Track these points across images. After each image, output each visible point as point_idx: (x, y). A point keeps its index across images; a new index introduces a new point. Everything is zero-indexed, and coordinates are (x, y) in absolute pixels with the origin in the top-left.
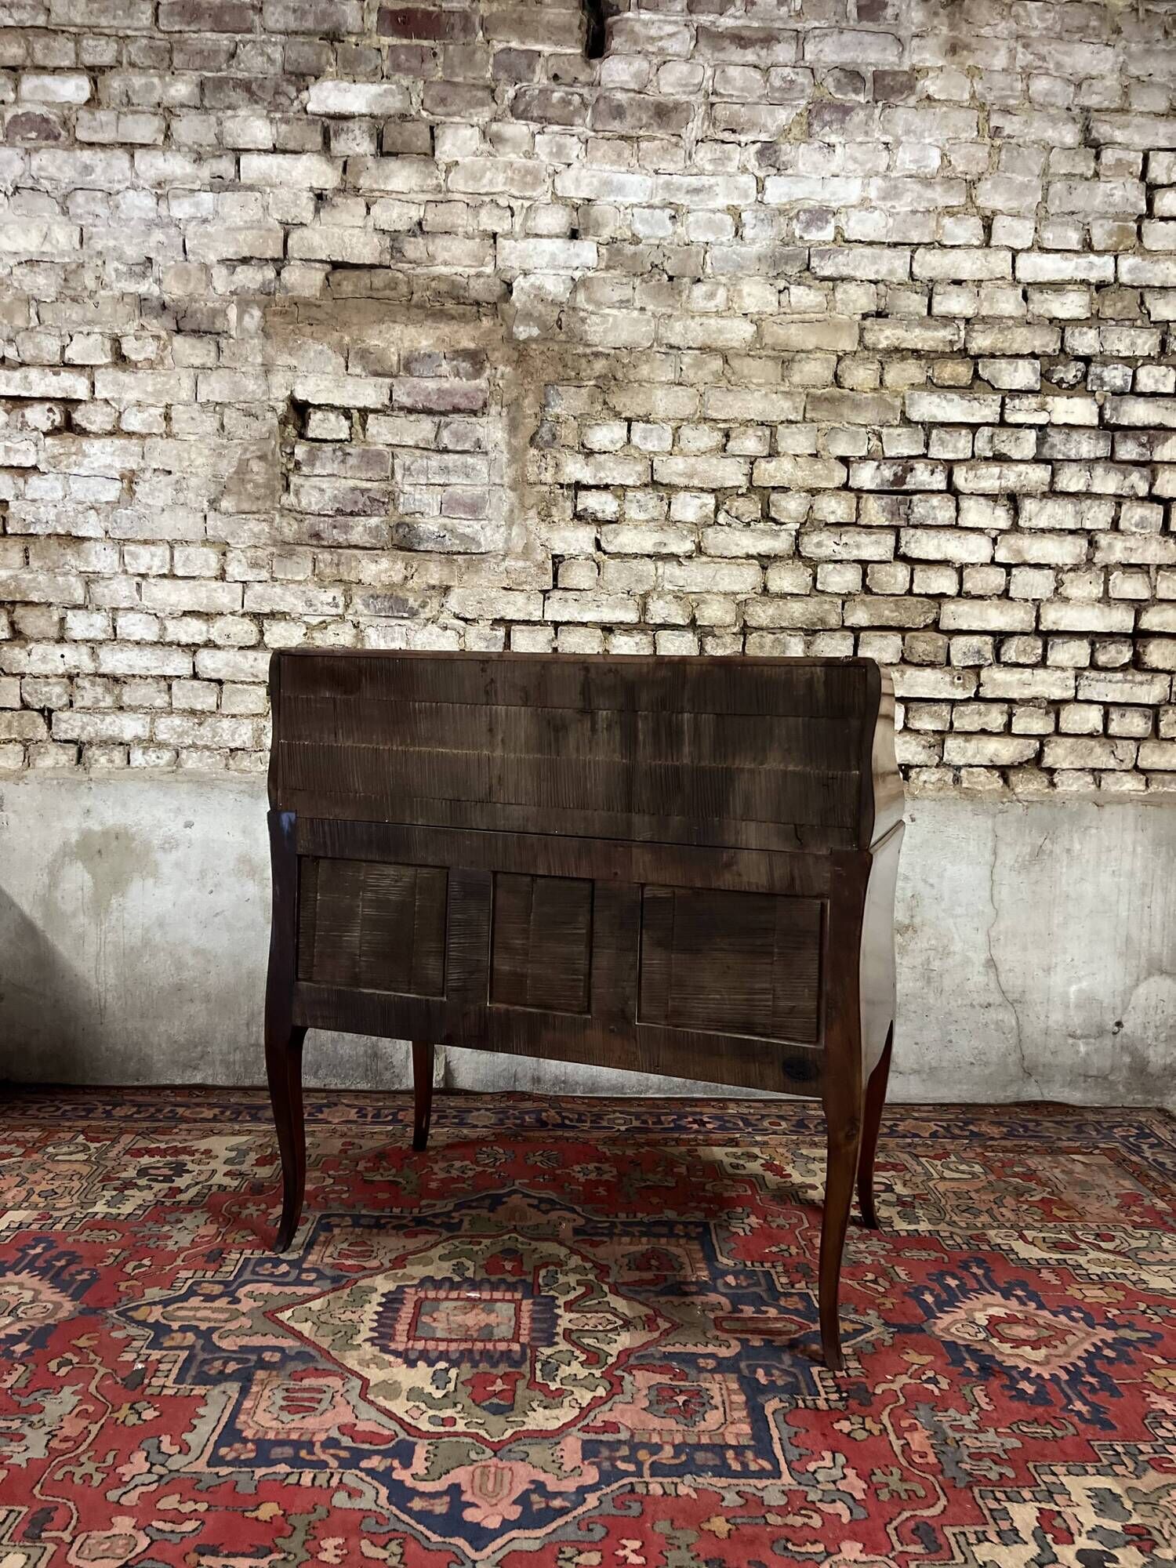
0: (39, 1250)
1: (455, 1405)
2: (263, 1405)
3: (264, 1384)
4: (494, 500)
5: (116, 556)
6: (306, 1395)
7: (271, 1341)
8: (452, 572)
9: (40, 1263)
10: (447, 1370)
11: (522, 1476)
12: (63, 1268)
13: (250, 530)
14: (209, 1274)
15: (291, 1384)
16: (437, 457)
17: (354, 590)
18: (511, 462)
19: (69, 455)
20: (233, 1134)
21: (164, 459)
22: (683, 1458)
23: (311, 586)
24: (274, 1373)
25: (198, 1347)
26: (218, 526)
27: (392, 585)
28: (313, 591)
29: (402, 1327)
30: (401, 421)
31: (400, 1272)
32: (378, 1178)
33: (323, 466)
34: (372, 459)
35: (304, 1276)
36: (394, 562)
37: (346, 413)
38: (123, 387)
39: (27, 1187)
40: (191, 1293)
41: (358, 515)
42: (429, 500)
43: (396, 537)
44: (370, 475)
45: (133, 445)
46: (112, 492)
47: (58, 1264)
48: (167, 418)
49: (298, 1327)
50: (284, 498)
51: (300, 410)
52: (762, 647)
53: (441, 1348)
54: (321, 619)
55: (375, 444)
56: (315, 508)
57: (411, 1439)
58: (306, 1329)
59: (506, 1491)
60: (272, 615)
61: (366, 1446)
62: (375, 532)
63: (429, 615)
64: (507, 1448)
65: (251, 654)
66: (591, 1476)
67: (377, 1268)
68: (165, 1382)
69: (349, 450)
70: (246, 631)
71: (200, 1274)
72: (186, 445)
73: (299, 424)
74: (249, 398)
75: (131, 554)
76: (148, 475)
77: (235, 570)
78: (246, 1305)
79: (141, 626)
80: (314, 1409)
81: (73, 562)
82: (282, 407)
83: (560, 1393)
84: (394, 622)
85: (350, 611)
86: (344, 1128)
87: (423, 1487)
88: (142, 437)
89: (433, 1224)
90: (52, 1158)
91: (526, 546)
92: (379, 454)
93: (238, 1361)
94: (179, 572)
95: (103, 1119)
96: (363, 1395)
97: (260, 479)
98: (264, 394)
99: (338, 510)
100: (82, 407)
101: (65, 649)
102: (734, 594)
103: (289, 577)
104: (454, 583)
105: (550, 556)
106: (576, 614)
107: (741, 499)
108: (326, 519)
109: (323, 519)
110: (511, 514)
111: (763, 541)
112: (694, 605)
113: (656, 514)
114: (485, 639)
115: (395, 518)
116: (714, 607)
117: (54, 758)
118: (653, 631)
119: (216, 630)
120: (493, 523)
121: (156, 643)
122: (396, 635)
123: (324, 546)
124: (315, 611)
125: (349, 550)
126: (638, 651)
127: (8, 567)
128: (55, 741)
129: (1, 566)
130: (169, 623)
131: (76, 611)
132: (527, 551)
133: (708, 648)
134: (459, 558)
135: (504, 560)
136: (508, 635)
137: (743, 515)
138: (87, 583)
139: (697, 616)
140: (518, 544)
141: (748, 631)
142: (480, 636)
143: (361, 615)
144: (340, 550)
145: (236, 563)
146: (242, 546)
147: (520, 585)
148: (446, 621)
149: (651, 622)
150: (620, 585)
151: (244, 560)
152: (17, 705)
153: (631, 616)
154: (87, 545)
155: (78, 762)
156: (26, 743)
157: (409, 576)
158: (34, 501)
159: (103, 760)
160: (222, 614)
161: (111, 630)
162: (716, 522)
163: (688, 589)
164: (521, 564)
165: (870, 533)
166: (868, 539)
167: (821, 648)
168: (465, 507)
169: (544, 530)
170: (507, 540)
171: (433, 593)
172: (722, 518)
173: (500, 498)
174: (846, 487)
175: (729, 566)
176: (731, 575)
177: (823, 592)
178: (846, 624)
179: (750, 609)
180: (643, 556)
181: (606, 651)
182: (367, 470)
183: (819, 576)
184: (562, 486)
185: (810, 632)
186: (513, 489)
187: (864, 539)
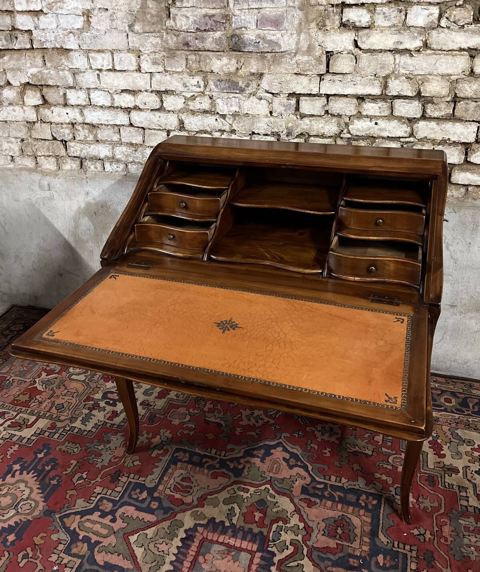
0: (42, 455)
4: (289, 17)
5: (86, 59)
8: (264, 64)
9: (40, 466)
12: (49, 471)
13: (151, 42)
14: (109, 492)
17: (209, 77)
21: (103, 2)
23: (185, 75)
25: (87, 557)
26: (134, 41)
27: (230, 73)
28: (187, 78)
29: (187, 563)
31: (200, 510)
33: (188, 2)
35: (152, 504)
36: (230, 59)
39: (53, 399)
40: (96, 508)
41: (208, 31)
42: (250, 19)
43: (231, 43)
44: (214, 5)
46: (79, 22)
47: (47, 469)
49: (136, 550)
50: (167, 22)
52: (467, 110)
54: (192, 94)
56: (184, 28)
58: (139, 553)
60: (166, 92)
62: (218, 41)
63: (251, 91)
65: (157, 114)
67: (190, 504)
70: (153, 101)
75: (93, 58)
76: (96, 12)
77: (146, 66)
78: (118, 524)
79: (102, 97)
81: (66, 64)
84: (231, 95)
85: (208, 89)
89: (229, 468)
91: (309, 47)
94: (118, 68)
97: (153, 12)
99: (197, 29)
101: (68, 110)
102: (449, 75)
103: (174, 70)
104: (266, 71)
105: (324, 52)
106: (340, 90)
107: (459, 9)
108: (191, 34)
109: (189, 34)
110: (300, 26)
111: (473, 39)
112: (420, 82)
113: (396, 22)
114: (284, 106)
115: (230, 31)
116: (434, 85)
117: (70, 165)
118: (391, 99)
119: (139, 100)
120: (289, 32)
121: (110, 107)
122: (233, 103)
123: (191, 51)
124: (189, 90)
125: (205, 53)
126: (380, 112)
127: (36, 66)
128: (69, 156)
129: (33, 66)
130: (116, 97)
131: (70, 90)
132: (310, 50)
133: (428, 111)
134: (269, 56)
135: (295, 56)
136: (298, 102)
137: (459, 20)
138: (74, 74)
139: (422, 90)
140: (304, 45)
141: (457, 100)
142: (281, 104)
143: (213, 91)
144: (200, 52)
145: (146, 62)
146: (148, 52)
147: (305, 71)
148: (261, 95)
149: (390, 94)
150: (369, 70)
151: (149, 60)
152: (50, 138)
153: (376, 91)
154: (71, 53)
155: (81, 167)
156: (57, 157)
157: (239, 68)
158: (43, 30)
159: (92, 167)
160: (141, 91)
161: (88, 100)
162: (439, 26)
163: (416, 73)
164: (306, 58)
168: (271, 22)
169: (321, 36)
170: (298, 43)
171: (253, 78)
172: (444, 23)
173: (293, 16)
175: (446, 56)
176: (448, 62)
179: (460, 86)
180: (385, 51)
181: (360, 112)
182: (212, 2)
184: (333, 5)
186: (301, 9)
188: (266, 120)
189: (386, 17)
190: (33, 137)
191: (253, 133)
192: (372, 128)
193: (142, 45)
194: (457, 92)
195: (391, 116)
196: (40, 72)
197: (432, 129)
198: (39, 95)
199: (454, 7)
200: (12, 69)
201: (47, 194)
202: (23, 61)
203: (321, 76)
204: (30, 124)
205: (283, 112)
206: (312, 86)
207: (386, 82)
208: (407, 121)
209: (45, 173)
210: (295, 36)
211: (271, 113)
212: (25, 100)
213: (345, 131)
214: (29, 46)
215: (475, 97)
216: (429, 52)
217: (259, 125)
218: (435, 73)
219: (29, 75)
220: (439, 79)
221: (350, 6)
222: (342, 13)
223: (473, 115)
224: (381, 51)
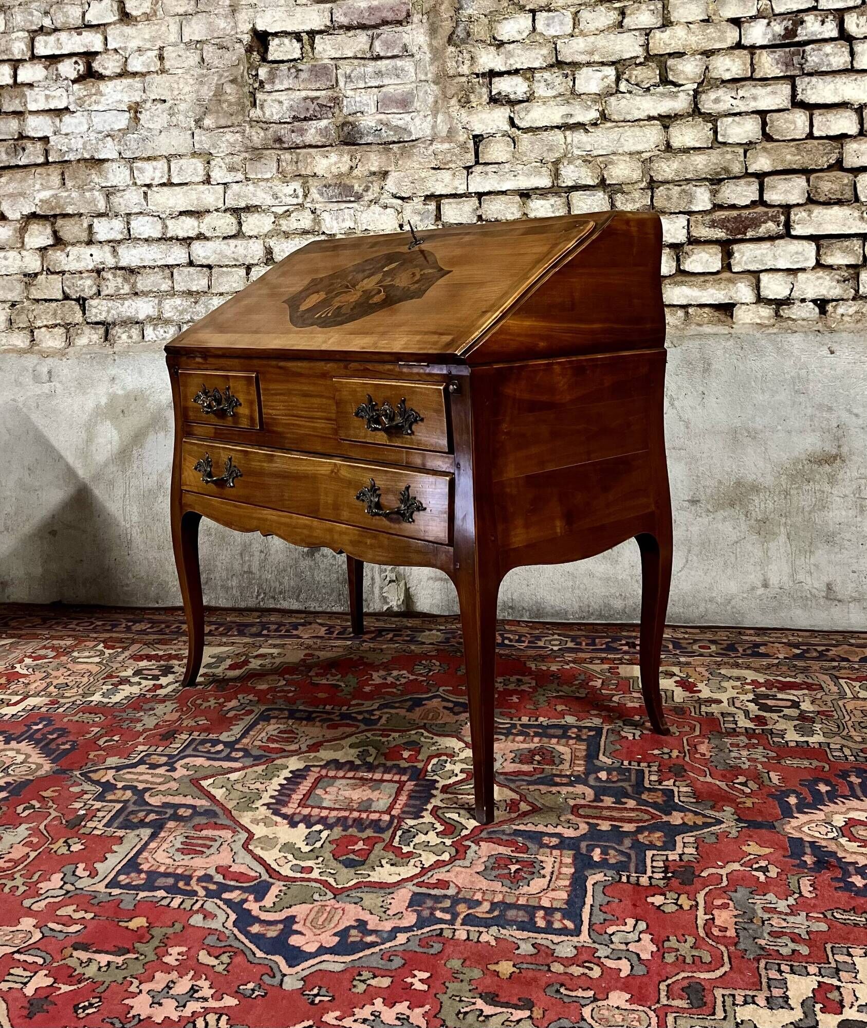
0: (40, 726)
1: (317, 858)
2: (165, 846)
3: (171, 831)
4: (421, 94)
5: (128, 172)
6: (200, 842)
7: (189, 801)
8: (388, 159)
9: (38, 736)
10: (321, 831)
11: (351, 914)
12: (54, 739)
13: (227, 141)
14: (161, 749)
15: (192, 833)
16: (373, 63)
17: (311, 182)
18: (434, 59)
19: (90, 96)
20: (219, 645)
21: (160, 90)
22: (496, 913)
23: (276, 182)
24: (183, 824)
25: (132, 801)
26: (203, 141)
27: (340, 175)
28: (278, 186)
29: (297, 797)
30: (342, 38)
31: (313, 755)
32: (324, 682)
33: (281, 83)
34: (320, 72)
35: (233, 754)
37: (297, 36)
38: (127, 37)
39: (48, 680)
40: (140, 762)
41: (311, 119)
42: (367, 100)
43: (342, 134)
44: (318, 85)
45: (137, 83)
46: (123, 121)
47: (51, 737)
48: (161, 58)
49: (213, 791)
50: (251, 112)
51: (261, 39)
52: (669, 198)
53: (322, 815)
54: (286, 208)
55: (322, 59)
56: (276, 118)
57: (271, 880)
58: (219, 793)
59: (332, 925)
60: (248, 209)
61: (232, 883)
62: (324, 132)
63: (371, 197)
64: (346, 894)
65: (232, 242)
66: (410, 919)
67: (296, 751)
68: (97, 827)
69: (300, 67)
70: (227, 223)
71: (153, 748)
72: (176, 78)
73: (262, 50)
74: (221, 34)
75: (139, 169)
76: (148, 105)
77: (218, 175)
78: (180, 772)
79: (149, 226)
80: (203, 852)
81: (97, 180)
82: (247, 38)
83: (410, 855)
84: (343, 206)
85: (308, 200)
86: (310, 642)
87: (264, 916)
88: (143, 75)
89: (355, 719)
90: (74, 661)
91: (450, 131)
92: (325, 67)
93: (157, 813)
94: (175, 180)
95: (122, 632)
96: (245, 846)
97: (232, 99)
98: (232, 29)
99: (294, 117)
100: (99, 57)
101: (94, 249)
102: (639, 153)
103: (259, 176)
104: (391, 168)
105: (471, 137)
106: (496, 185)
107: (640, 68)
108: (286, 125)
109: (283, 126)
110: (435, 105)
111: (663, 103)
112: (602, 166)
113: (562, 90)
114: (419, 213)
115: (340, 119)
116: (622, 167)
117: (89, 337)
118: (566, 193)
119: (206, 225)
120: (422, 113)
121: (160, 239)
122: (346, 217)
123: (285, 149)
124: (281, 202)
125: (305, 150)
126: (553, 212)
127: (51, 188)
128: (88, 323)
129: (44, 188)
130: (169, 223)
131: (100, 218)
132: (450, 135)
133: (618, 204)
134: (395, 146)
135: (431, 144)
136: (438, 208)
137: (643, 82)
138: (107, 196)
139: (605, 176)
140: (443, 129)
141: (655, 185)
142: (415, 211)
143: (317, 202)
144: (298, 151)
145: (218, 169)
146: (222, 155)
147: (445, 164)
148: (386, 201)
149: (564, 185)
150: (533, 155)
151: (224, 166)
152: (60, 297)
153: (545, 181)
154: (106, 165)
155: (106, 339)
156: (67, 326)
157: (354, 166)
158: (67, 134)
159: (124, 336)
160: (209, 211)
161: (126, 231)
162: (618, 91)
163: (595, 153)
164: (446, 146)
165: (766, 85)
166: (764, 91)
167: (727, 195)
168: (397, 103)
169: (464, 115)
170: (434, 127)
171: (374, 178)
172: (623, 86)
173: (426, 92)
174: (739, 46)
175: (632, 129)
176: (635, 136)
177: (725, 144)
178: (750, 171)
179: (655, 165)
180: (552, 128)
181: (525, 214)
182: (316, 81)
183: (719, 129)
184: (478, 75)
185: (715, 181)
186: (436, 83)
187: (760, 91)
189: (548, 84)
190: (32, 297)
193: (214, 146)
194: (652, 174)
196: (55, 196)
198: (49, 231)
199: (634, 66)
200: (11, 195)
201: (46, 388)
202: (31, 182)
203: (468, 168)
204: (30, 278)
205: (419, 222)
206: (456, 183)
207: (557, 169)
209: (45, 355)
210: (429, 118)
211: (401, 226)
212: (26, 240)
214: (41, 160)
215: (677, 178)
216: (609, 124)
218: (620, 151)
219: (37, 201)
220: (627, 158)
221: (500, 74)
222: (491, 84)
223: (679, 204)
224: (546, 128)
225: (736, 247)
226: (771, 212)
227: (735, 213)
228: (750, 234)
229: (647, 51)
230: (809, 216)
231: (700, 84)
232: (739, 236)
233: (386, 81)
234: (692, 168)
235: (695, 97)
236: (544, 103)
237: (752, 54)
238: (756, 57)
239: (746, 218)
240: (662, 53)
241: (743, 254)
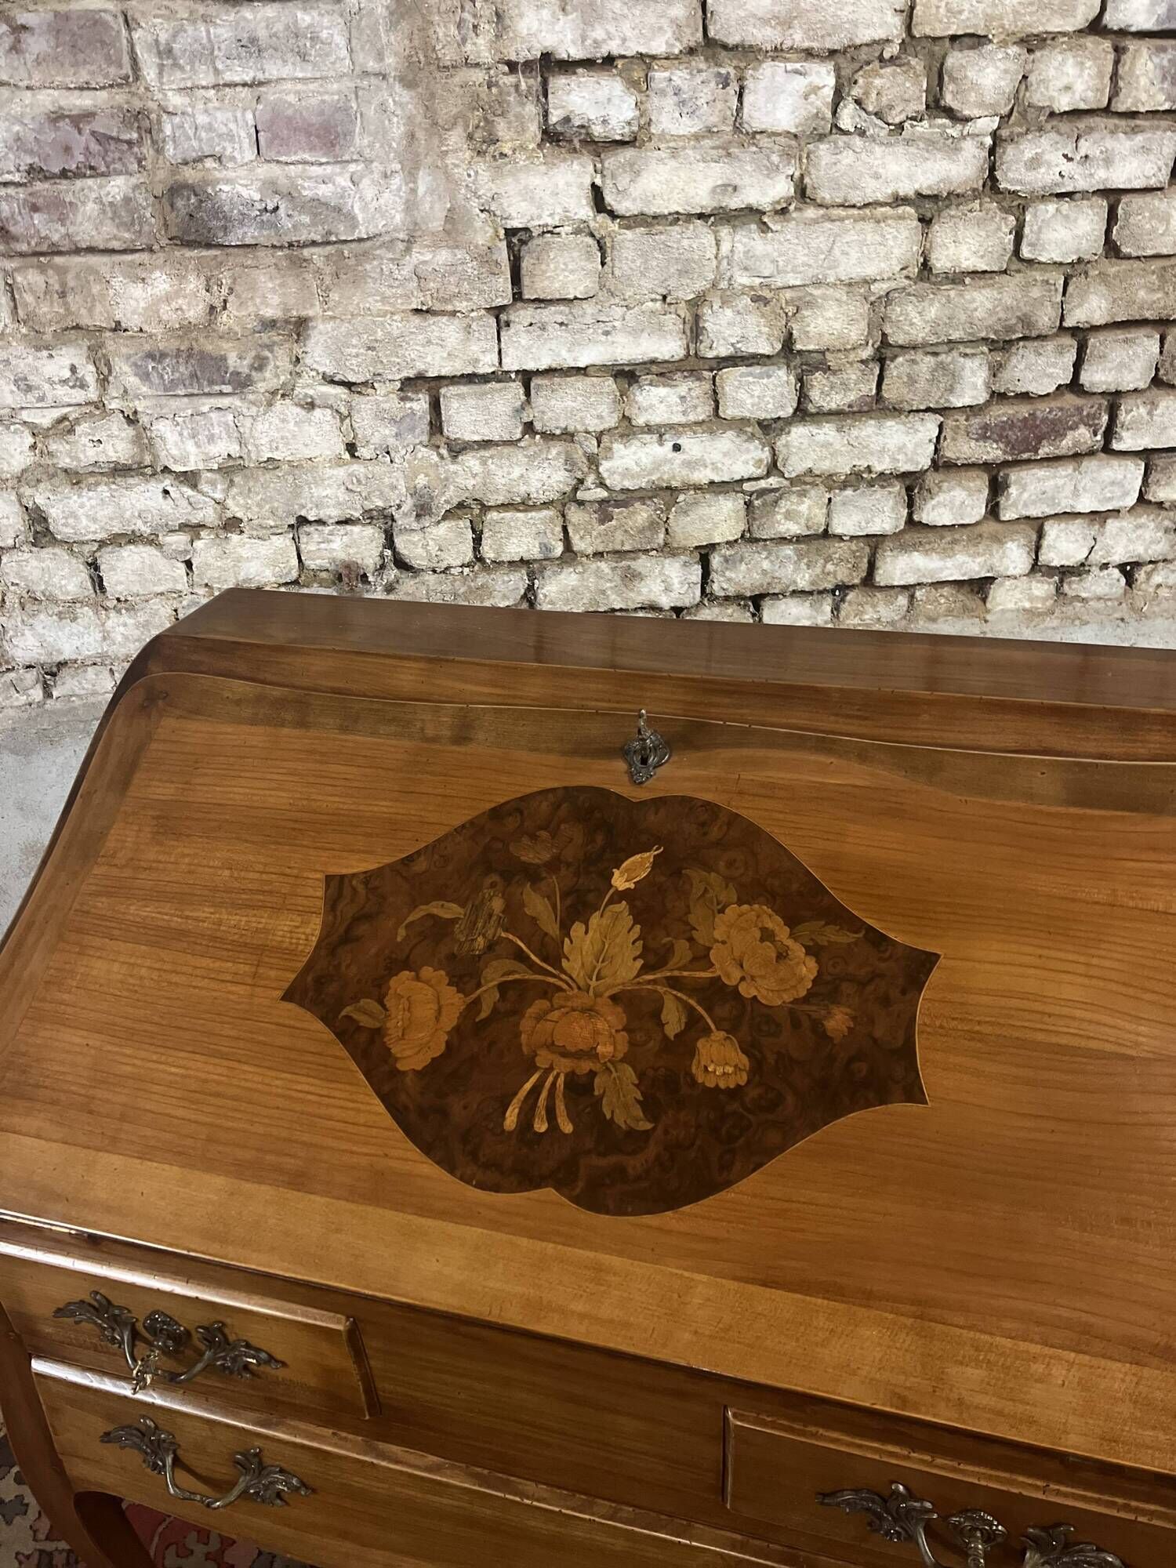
4: (370, 113)
8: (304, 286)
16: (229, 14)
17: (111, 345)
18: (398, 13)
23: (18, 348)
27: (187, 328)
28: (25, 360)
34: (82, 34)
36: (181, 278)
41: (78, 175)
42: (229, 125)
43: (171, 217)
44: (84, 76)
52: (912, 381)
54: (57, 413)
62: (123, 212)
63: (273, 384)
84: (205, 404)
85: (112, 391)
91: (451, 217)
92: (94, 20)
99: (31, 170)
102: (867, 282)
104: (314, 311)
105: (502, 232)
106: (564, 353)
107: (889, 70)
108: (11, 191)
109: (2, 192)
110: (410, 144)
111: (929, 164)
112: (791, 310)
113: (714, 119)
114: (393, 421)
115: (161, 175)
116: (830, 314)
118: (711, 370)
120: (376, 167)
122: (216, 431)
123: (22, 255)
124: (41, 399)
125: (78, 259)
126: (684, 413)
132: (454, 226)
133: (815, 394)
134: (316, 255)
135: (408, 250)
136: (435, 406)
137: (891, 107)
139: (794, 334)
140: (433, 213)
141: (888, 353)
142: (380, 416)
143: (137, 397)
144: (59, 260)
147: (446, 301)
148: (311, 392)
149: (710, 354)
150: (646, 284)
153: (671, 347)
157: (219, 304)
162: (836, 129)
163: (778, 281)
164: (444, 256)
165: (1135, 130)
166: (1128, 144)
167: (1018, 375)
168: (309, 134)
169: (484, 176)
170: (410, 206)
171: (273, 336)
172: (848, 117)
173: (383, 108)
174: (1096, 27)
175: (860, 225)
176: (863, 243)
177: (1030, 262)
178: (1065, 324)
179: (895, 312)
180: (689, 217)
181: (626, 418)
182: (75, 64)
183: (1027, 230)
184: (512, 66)
185: (1000, 345)
186: (409, 83)
187: (1122, 144)
188: (341, 473)
189: (683, 102)
191: (303, 521)
192: (666, 461)
194: (888, 331)
195: (716, 421)
197: (827, 445)
199: (877, 63)
203: (497, 311)
205: (391, 441)
206: (475, 348)
207: (697, 318)
208: (757, 430)
210: (396, 181)
211: (351, 448)
213: (590, 479)
215: (933, 339)
216: (811, 212)
217: (318, 492)
218: (831, 279)
220: (841, 294)
221: (568, 66)
222: (546, 96)
223: (928, 393)
224: (676, 218)
225: (1014, 475)
226: (1088, 406)
227: (1024, 410)
228: (1045, 450)
229: (909, 28)
230: (1150, 413)
231: (1005, 118)
232: (1025, 456)
233: (273, 69)
234: (963, 317)
235: (992, 151)
236: (674, 153)
237: (1119, 51)
238: (1127, 58)
239: (1044, 420)
240: (939, 34)
241: (1024, 488)
